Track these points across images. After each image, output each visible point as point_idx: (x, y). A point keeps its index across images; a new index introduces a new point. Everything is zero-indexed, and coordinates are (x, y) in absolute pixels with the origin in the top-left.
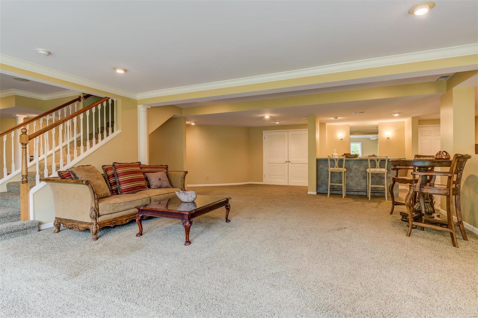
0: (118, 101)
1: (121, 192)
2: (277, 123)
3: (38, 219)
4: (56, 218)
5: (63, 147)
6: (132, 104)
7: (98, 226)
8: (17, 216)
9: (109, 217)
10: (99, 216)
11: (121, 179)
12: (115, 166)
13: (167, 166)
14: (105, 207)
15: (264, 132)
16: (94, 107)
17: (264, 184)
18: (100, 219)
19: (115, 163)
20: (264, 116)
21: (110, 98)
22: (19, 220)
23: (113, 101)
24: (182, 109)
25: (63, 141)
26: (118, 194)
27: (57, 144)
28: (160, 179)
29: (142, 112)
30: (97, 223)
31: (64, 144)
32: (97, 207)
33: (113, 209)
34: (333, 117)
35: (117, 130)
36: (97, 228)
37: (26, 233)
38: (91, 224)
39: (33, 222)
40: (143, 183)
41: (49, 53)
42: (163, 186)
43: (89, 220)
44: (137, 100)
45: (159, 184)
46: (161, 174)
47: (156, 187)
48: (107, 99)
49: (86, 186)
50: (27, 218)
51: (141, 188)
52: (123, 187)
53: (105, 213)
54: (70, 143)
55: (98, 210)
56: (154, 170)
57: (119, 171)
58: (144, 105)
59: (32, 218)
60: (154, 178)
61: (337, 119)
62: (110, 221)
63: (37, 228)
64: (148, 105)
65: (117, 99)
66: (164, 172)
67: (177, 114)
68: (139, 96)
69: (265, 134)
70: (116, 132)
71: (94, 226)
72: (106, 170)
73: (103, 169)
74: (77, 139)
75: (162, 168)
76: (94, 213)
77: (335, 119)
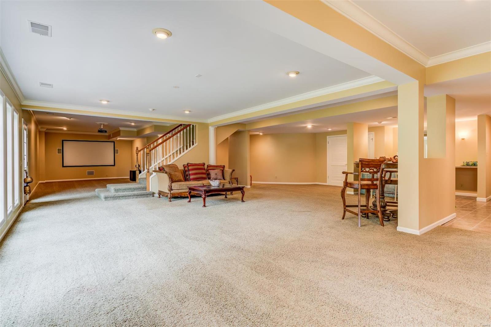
0: (196, 126)
1: (190, 180)
2: (330, 129)
3: (153, 191)
4: (159, 191)
5: (173, 154)
6: (205, 126)
7: (171, 195)
8: (145, 188)
9: (177, 191)
10: (172, 190)
11: (190, 172)
12: (188, 165)
13: (224, 166)
14: (175, 186)
15: (328, 137)
16: (185, 129)
17: (328, 185)
18: (172, 192)
19: (188, 163)
20: (307, 126)
21: (191, 125)
22: (146, 190)
23: (193, 126)
24: (246, 124)
25: (173, 151)
26: (189, 181)
27: (169, 153)
28: (216, 174)
29: (212, 131)
30: (171, 194)
31: (173, 152)
32: (171, 185)
33: (179, 187)
34: (377, 122)
35: (195, 143)
36: (170, 196)
37: (148, 197)
38: (168, 193)
39: (150, 192)
40: (204, 176)
41: (154, 110)
42: (218, 179)
43: (168, 192)
44: (208, 124)
45: (216, 177)
46: (218, 171)
47: (213, 179)
48: (189, 125)
49: (166, 174)
50: (149, 190)
51: (204, 179)
52: (192, 177)
53: (175, 189)
54: (176, 152)
55: (171, 187)
56: (215, 168)
57: (190, 168)
58: (212, 126)
59: (151, 190)
60: (213, 173)
61: (381, 124)
62: (178, 194)
63: (152, 195)
64: (216, 126)
65: (196, 125)
66: (219, 170)
67: (241, 129)
68: (209, 121)
69: (329, 139)
70: (195, 145)
71: (170, 195)
72: (185, 167)
73: (183, 166)
74: (179, 149)
75: (221, 167)
76: (169, 188)
77: (379, 123)
